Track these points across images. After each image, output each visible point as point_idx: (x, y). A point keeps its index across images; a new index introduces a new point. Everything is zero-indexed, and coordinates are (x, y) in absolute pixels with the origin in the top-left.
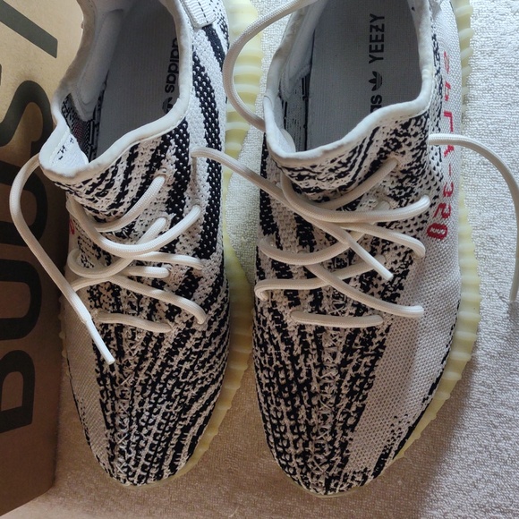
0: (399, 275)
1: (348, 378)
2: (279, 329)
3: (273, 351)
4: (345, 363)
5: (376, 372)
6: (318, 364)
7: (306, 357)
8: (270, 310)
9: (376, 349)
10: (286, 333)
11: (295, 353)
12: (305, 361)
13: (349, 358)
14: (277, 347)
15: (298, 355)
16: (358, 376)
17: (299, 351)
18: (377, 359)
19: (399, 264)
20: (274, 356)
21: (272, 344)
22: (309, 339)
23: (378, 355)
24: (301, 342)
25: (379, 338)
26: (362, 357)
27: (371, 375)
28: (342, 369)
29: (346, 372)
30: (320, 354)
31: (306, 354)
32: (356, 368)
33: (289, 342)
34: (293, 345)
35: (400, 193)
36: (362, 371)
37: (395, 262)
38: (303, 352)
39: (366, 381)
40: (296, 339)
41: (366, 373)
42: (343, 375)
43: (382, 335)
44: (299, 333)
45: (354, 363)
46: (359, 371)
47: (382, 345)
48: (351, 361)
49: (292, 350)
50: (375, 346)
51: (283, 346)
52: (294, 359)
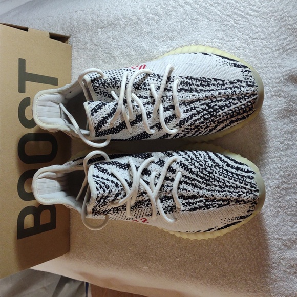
0: (159, 77)
1: (202, 88)
2: (187, 121)
3: (197, 122)
4: (196, 91)
5: (198, 77)
6: (198, 102)
7: (196, 107)
8: (180, 127)
9: (189, 79)
10: (188, 118)
11: (196, 113)
12: (198, 107)
13: (194, 90)
14: (195, 121)
15: (197, 111)
16: (201, 84)
17: (195, 111)
18: (193, 78)
19: (154, 78)
20: (200, 121)
21: (194, 123)
22: (189, 107)
23: (191, 78)
24: (191, 111)
25: (185, 79)
26: (193, 84)
27: (200, 79)
28: (199, 91)
29: (200, 90)
30: (194, 102)
31: (195, 107)
32: (198, 86)
33: (192, 116)
34: (192, 114)
35: (113, 82)
36: (198, 83)
37: (153, 80)
38: (195, 109)
39: (202, 80)
40: (190, 113)
41: (199, 81)
42: (201, 90)
43: (183, 79)
44: (187, 112)
45: (196, 87)
46: (199, 84)
47: (187, 78)
48: (195, 88)
49: (195, 114)
50: (188, 80)
51: (194, 118)
52: (198, 112)
